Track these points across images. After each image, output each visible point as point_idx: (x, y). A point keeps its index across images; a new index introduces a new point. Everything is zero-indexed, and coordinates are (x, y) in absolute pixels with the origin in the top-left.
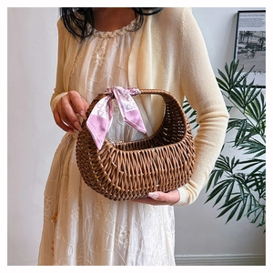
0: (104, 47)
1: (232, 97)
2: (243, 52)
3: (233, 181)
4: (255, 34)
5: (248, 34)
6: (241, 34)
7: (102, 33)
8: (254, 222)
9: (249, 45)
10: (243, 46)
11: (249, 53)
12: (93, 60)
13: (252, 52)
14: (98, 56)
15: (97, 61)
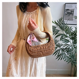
0: (28, 16)
1: (60, 28)
2: (66, 15)
3: (60, 50)
4: (70, 10)
5: (68, 10)
6: (66, 10)
7: (28, 12)
8: (65, 61)
9: (68, 13)
10: (66, 13)
11: (68, 15)
12: (25, 19)
13: (69, 15)
14: (26, 18)
15: (26, 20)
